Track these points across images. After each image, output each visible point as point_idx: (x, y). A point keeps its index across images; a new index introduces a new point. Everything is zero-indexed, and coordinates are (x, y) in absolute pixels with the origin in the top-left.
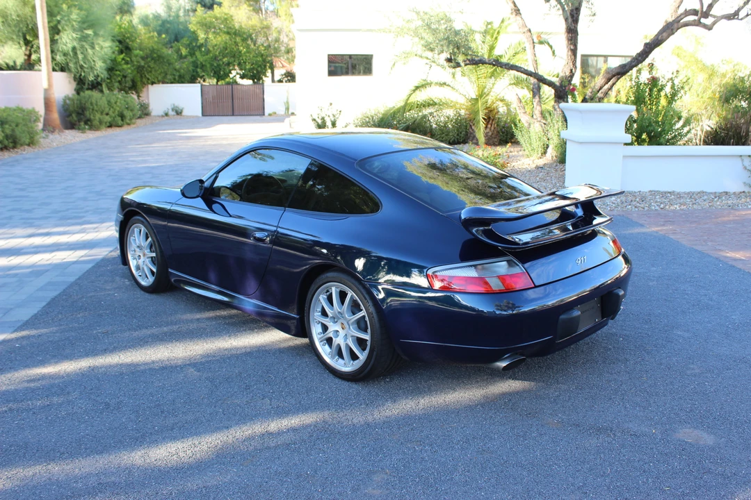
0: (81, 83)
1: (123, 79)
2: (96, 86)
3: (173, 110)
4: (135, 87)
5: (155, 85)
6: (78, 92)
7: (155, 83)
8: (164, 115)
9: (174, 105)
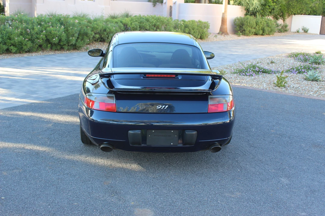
0: (247, 11)
1: (272, 11)
2: (254, 14)
3: (303, 29)
4: (282, 15)
5: (296, 15)
7: (296, 14)
8: (296, 32)
9: (304, 27)
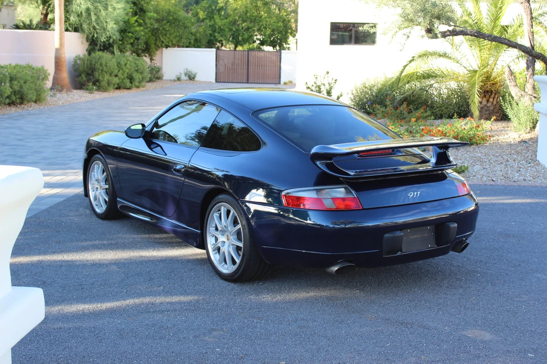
0: (93, 44)
1: (136, 41)
2: (107, 47)
3: (186, 74)
4: (147, 50)
5: (169, 49)
6: (90, 52)
7: (170, 47)
8: (176, 79)
9: (187, 70)
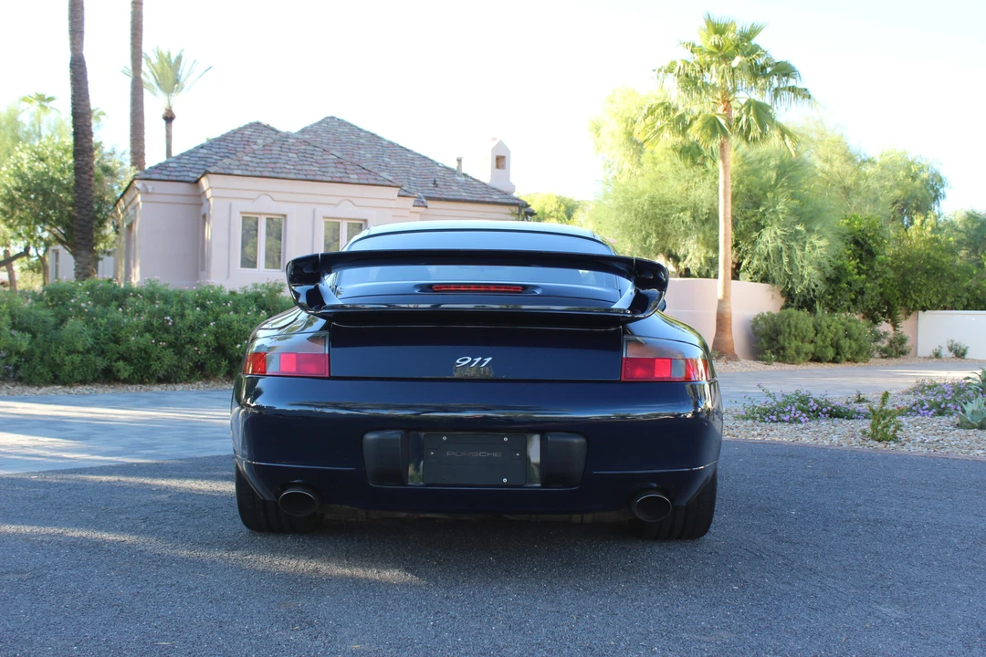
0: (789, 299)
1: (859, 297)
2: (807, 304)
3: (951, 349)
4: (890, 312)
5: (928, 312)
8: (933, 356)
9: (952, 341)
